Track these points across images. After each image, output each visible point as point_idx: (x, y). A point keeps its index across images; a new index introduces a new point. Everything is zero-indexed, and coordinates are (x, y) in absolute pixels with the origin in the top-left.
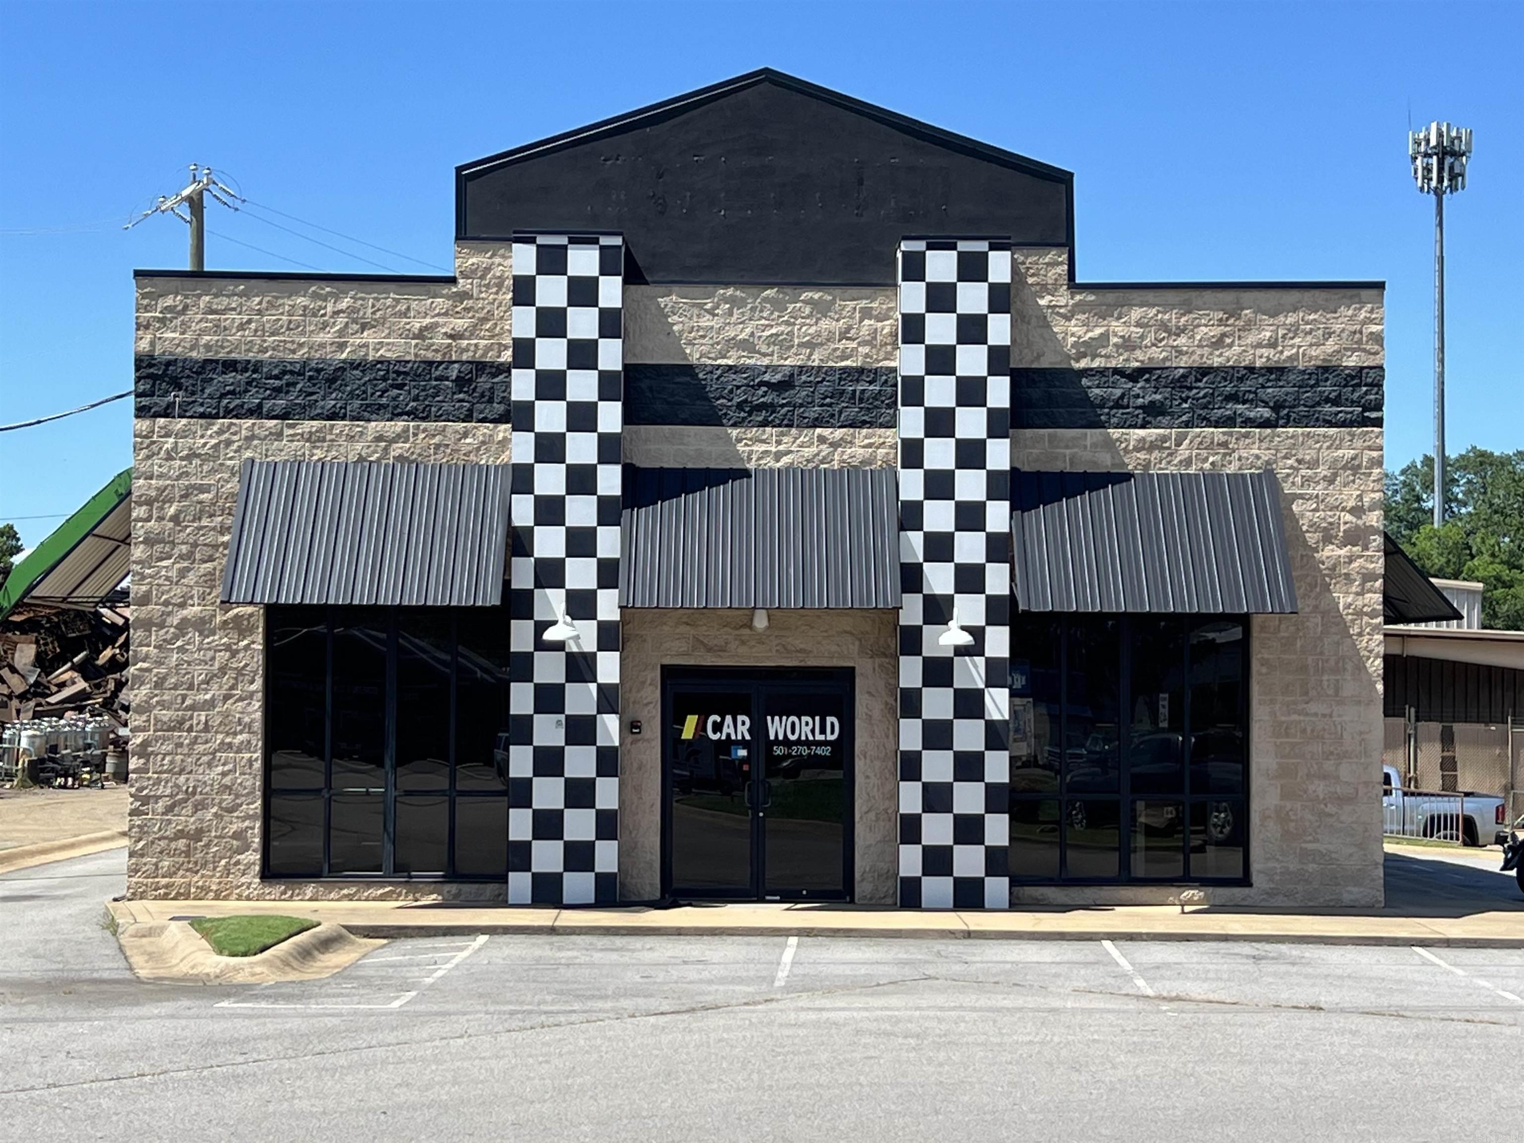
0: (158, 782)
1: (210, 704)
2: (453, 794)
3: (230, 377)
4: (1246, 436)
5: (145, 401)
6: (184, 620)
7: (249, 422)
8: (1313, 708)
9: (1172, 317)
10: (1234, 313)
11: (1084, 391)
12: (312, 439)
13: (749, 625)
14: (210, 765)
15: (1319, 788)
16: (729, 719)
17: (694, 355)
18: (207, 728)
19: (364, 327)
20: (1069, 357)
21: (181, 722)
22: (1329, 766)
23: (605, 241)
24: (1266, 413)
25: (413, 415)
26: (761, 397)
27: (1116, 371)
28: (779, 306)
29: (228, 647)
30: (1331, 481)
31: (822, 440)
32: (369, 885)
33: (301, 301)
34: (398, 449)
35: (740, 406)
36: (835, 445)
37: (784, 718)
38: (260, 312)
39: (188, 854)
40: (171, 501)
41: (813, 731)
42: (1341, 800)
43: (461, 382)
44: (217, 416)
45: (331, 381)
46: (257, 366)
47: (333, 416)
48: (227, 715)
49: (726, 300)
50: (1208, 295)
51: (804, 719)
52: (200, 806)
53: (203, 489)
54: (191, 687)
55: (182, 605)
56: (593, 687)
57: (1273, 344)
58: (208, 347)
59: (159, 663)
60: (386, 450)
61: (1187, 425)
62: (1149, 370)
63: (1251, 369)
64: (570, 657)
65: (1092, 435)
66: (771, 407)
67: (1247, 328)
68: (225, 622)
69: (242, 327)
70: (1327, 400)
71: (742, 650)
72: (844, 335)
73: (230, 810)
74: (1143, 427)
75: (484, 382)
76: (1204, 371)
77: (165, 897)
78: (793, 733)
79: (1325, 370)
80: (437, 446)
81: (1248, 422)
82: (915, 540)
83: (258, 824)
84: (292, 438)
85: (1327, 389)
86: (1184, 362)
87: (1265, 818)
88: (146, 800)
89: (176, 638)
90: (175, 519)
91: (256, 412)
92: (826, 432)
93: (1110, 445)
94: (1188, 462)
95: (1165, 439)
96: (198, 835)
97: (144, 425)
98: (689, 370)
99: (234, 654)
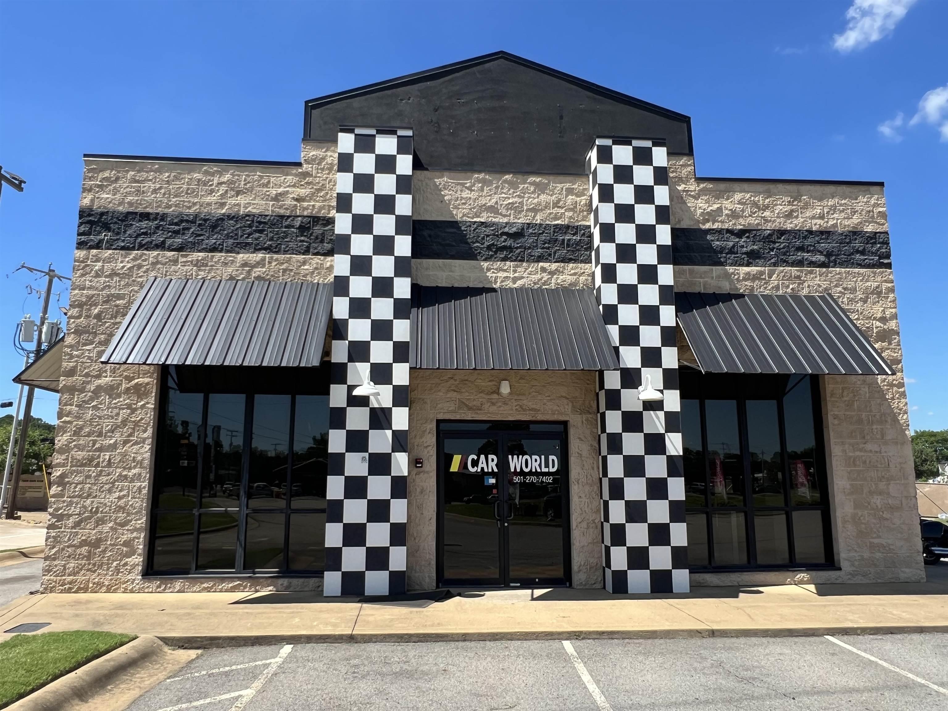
0: (70, 504)
1: (114, 447)
2: (289, 512)
3: (144, 224)
4: (811, 272)
5: (83, 238)
6: (99, 387)
7: (155, 253)
8: (869, 446)
9: (760, 199)
10: (797, 198)
11: (709, 243)
12: (198, 264)
13: (497, 391)
14: (110, 491)
15: (877, 501)
16: (482, 457)
17: (459, 215)
18: (109, 463)
19: (238, 193)
20: (698, 222)
21: (91, 460)
22: (882, 485)
23: (400, 133)
24: (822, 258)
25: (269, 249)
26: (502, 242)
27: (728, 231)
28: (513, 185)
29: (129, 407)
30: (865, 301)
31: (543, 270)
32: (223, 580)
33: (196, 175)
34: (258, 272)
35: (489, 248)
36: (552, 273)
37: (520, 457)
38: (168, 182)
39: (89, 558)
40: (96, 305)
41: (540, 465)
42: (892, 509)
43: (303, 229)
44: (133, 249)
45: (214, 227)
46: (163, 217)
47: (214, 249)
48: (124, 455)
49: (479, 181)
50: (780, 186)
51: (534, 457)
52: (101, 522)
53: (119, 297)
54: (100, 434)
55: (98, 377)
56: (389, 433)
57: (822, 217)
58: (130, 204)
59: (78, 418)
60: (249, 272)
61: (775, 265)
62: (749, 231)
63: (810, 232)
64: (373, 411)
65: (717, 270)
66: (510, 249)
67: (806, 206)
68: (128, 389)
69: (155, 191)
70: (858, 252)
71: (493, 409)
72: (556, 205)
73: (123, 525)
74: (748, 265)
75: (318, 230)
76: (782, 232)
77: (69, 591)
78: (527, 467)
79: (855, 233)
80: (285, 271)
81: (812, 264)
82: (614, 331)
83: (143, 535)
84: (185, 264)
85: (857, 244)
86: (769, 226)
87: (845, 522)
88: (60, 518)
89: (92, 399)
90: (98, 317)
91: (161, 246)
92: (546, 265)
93: (728, 276)
94: (777, 288)
95: (762, 273)
96: (98, 543)
97: (81, 254)
98: (455, 224)
99: (133, 411)
